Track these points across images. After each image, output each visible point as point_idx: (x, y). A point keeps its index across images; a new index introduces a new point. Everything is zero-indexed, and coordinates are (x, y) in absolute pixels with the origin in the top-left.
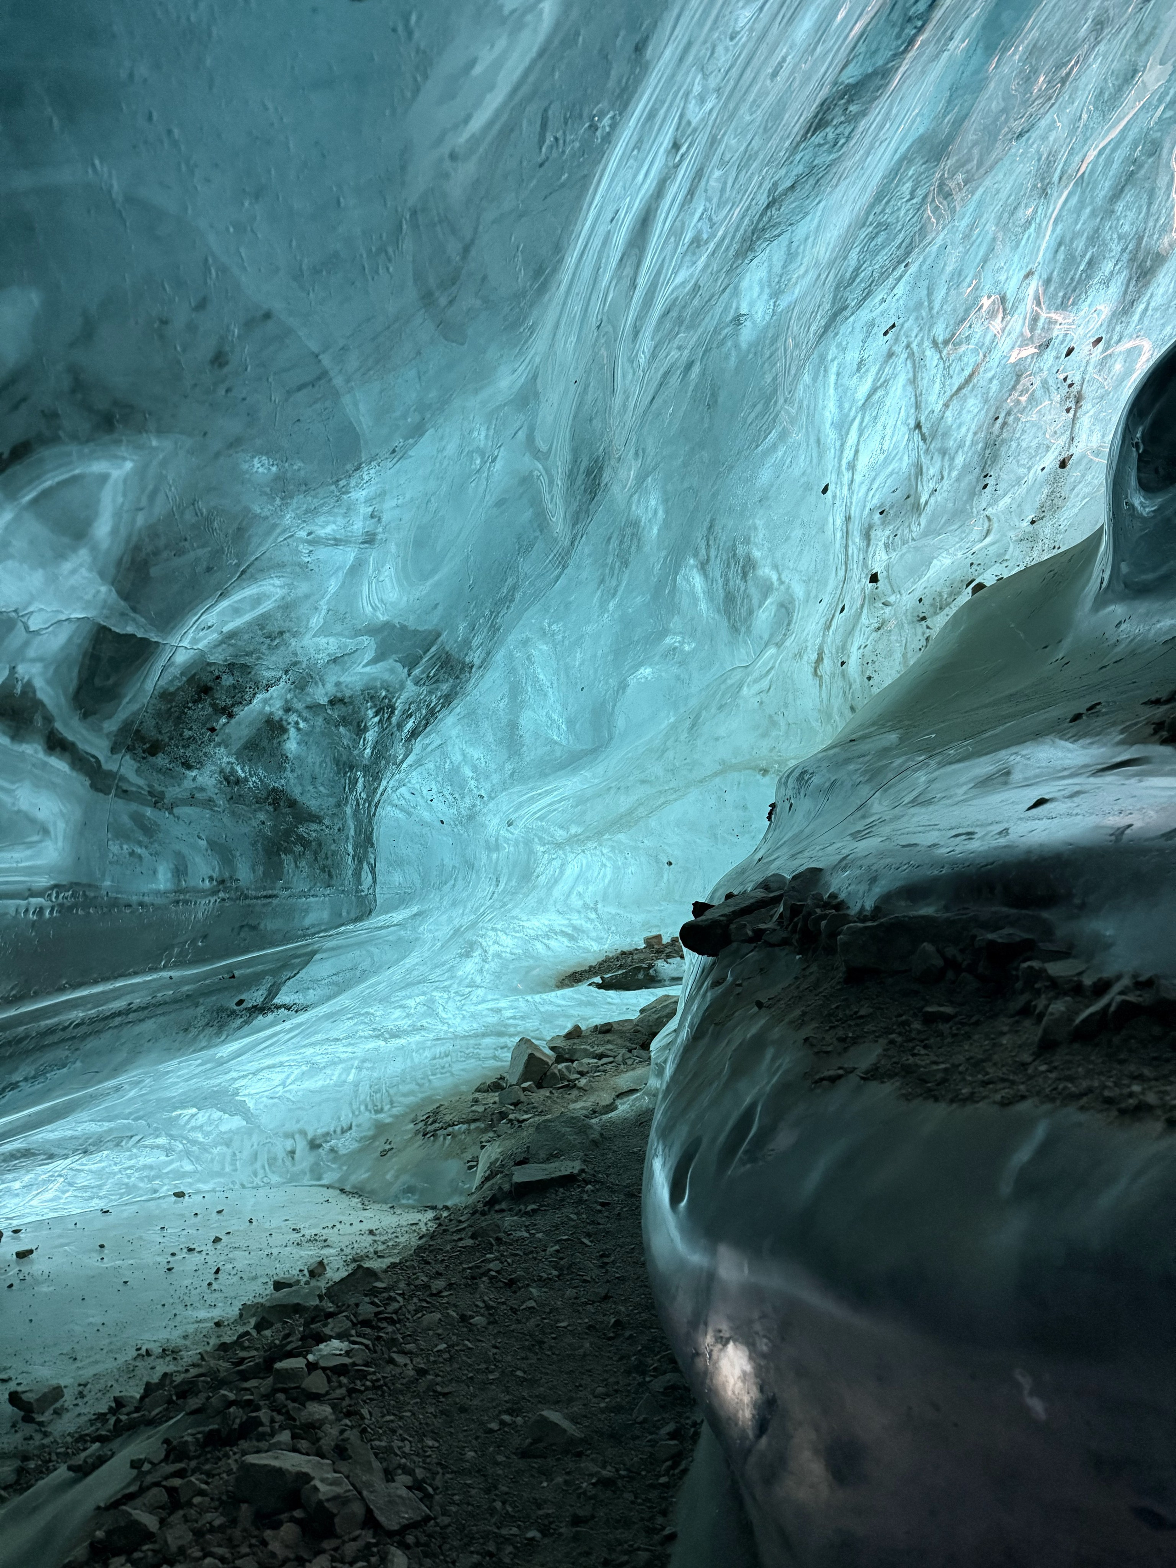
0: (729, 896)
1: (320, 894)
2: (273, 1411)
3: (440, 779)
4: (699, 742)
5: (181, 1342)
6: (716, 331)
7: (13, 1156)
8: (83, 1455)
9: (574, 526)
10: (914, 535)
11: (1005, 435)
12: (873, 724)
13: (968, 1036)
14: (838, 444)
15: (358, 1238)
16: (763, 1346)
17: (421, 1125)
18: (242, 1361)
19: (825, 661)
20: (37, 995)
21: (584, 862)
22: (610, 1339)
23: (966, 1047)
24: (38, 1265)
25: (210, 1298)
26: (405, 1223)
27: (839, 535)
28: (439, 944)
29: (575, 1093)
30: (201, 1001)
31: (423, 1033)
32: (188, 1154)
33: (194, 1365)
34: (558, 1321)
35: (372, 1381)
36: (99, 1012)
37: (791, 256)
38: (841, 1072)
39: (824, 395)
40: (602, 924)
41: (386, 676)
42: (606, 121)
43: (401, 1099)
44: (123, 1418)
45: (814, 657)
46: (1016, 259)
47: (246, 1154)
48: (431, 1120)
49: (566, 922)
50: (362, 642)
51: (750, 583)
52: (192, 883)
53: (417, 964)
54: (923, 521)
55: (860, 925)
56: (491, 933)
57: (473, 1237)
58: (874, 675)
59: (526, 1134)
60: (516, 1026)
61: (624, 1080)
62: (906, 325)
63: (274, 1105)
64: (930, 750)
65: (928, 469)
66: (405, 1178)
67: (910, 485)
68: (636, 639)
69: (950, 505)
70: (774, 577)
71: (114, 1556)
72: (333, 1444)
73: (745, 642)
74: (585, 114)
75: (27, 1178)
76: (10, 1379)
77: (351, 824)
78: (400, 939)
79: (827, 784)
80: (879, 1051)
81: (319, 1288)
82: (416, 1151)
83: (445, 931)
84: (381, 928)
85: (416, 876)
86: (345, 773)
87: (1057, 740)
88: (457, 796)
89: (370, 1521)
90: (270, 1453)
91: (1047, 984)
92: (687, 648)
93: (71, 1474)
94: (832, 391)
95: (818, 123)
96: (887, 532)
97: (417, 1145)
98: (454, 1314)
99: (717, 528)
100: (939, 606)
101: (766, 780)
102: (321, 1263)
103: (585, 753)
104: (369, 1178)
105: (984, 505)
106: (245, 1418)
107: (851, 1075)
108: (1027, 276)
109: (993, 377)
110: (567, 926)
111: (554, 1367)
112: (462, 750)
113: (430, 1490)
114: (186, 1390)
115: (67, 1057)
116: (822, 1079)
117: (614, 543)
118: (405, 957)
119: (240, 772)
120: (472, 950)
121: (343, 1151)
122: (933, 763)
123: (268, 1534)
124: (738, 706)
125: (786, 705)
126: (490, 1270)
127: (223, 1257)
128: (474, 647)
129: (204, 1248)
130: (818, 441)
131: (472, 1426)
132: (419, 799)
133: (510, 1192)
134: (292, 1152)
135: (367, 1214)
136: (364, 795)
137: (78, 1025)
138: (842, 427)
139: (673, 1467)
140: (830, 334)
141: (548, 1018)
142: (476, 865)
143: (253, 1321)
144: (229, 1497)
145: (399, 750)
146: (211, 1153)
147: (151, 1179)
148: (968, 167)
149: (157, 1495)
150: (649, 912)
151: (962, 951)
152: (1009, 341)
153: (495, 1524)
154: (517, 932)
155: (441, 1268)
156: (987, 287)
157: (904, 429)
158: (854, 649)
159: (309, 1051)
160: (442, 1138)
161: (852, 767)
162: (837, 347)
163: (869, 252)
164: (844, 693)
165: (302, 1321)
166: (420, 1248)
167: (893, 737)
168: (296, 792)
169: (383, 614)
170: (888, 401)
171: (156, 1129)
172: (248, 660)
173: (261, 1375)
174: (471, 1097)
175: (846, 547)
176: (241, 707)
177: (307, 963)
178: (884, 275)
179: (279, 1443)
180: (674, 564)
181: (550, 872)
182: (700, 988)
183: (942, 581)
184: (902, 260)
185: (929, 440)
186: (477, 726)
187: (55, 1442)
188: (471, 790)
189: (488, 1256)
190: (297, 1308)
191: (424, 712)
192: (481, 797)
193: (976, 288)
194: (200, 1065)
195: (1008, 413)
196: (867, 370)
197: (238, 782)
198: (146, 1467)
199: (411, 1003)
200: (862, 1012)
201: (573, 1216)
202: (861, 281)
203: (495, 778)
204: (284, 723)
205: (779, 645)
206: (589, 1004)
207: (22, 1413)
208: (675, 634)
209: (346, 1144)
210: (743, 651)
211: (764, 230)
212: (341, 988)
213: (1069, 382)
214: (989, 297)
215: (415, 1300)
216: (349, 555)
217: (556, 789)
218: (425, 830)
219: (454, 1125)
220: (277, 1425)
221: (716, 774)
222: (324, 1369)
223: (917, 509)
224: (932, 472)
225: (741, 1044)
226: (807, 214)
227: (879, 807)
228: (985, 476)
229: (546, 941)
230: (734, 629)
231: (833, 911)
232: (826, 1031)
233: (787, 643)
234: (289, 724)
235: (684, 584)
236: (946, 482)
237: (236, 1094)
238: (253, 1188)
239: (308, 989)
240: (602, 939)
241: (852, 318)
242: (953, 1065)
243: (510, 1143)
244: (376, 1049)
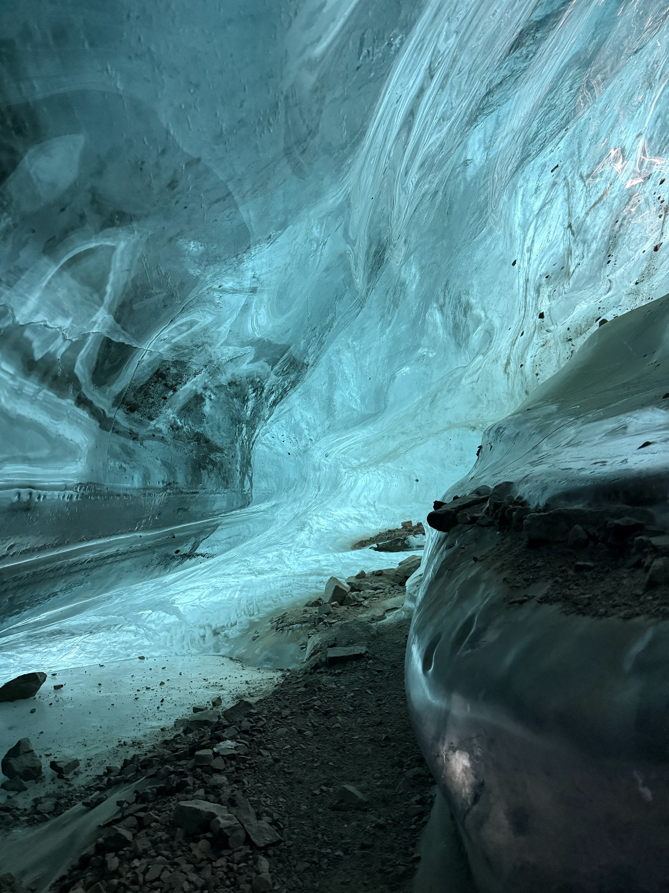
0: (456, 498)
1: (222, 492)
2: (194, 778)
3: (288, 429)
4: (436, 411)
5: (143, 738)
6: (453, 170)
7: (52, 633)
8: (91, 797)
9: (369, 282)
10: (566, 290)
11: (621, 231)
12: (542, 400)
13: (602, 579)
14: (522, 236)
15: (240, 685)
16: (478, 753)
17: (275, 623)
18: (178, 749)
19: (511, 364)
20: (68, 544)
21: (368, 478)
22: (382, 747)
23: (602, 585)
24: (66, 694)
25: (159, 715)
26: (266, 678)
27: (521, 290)
28: (286, 523)
29: (361, 609)
30: (156, 550)
31: (276, 572)
32: (147, 635)
33: (150, 752)
34: (353, 736)
35: (249, 764)
36: (101, 555)
37: (498, 124)
38: (526, 598)
39: (515, 207)
40: (377, 514)
41: (260, 370)
42: (397, 41)
43: (264, 609)
44: (112, 778)
45: (505, 361)
46: (632, 126)
47: (178, 636)
48: (280, 621)
49: (357, 512)
50: (247, 350)
51: (468, 318)
52: (152, 484)
53: (273, 534)
54: (571, 282)
55: (537, 514)
56: (315, 518)
57: (306, 686)
58: (540, 373)
59: (335, 631)
60: (328, 570)
61: (389, 603)
62: (565, 166)
63: (194, 610)
64: (577, 415)
65: (575, 251)
66: (265, 653)
67: (564, 261)
68: (401, 350)
69: (587, 273)
70: (483, 314)
71: (109, 853)
72: (228, 797)
73: (465, 353)
74: (386, 37)
75: (60, 646)
76: (51, 755)
77: (239, 454)
78: (265, 519)
79: (514, 435)
80: (548, 587)
81: (218, 712)
82: (272, 638)
83: (289, 516)
84: (254, 513)
85: (274, 484)
86: (236, 425)
87: (655, 408)
88: (297, 439)
89: (248, 841)
90: (193, 801)
91: (651, 549)
92: (431, 355)
93: (84, 807)
94: (519, 205)
95: (516, 45)
96: (550, 289)
97: (273, 634)
98: (295, 729)
99: (450, 286)
100: (580, 333)
101: (475, 433)
102: (219, 698)
103: (370, 416)
104: (246, 652)
105: (608, 273)
106: (179, 781)
107: (532, 600)
108: (638, 136)
109: (616, 197)
110: (358, 515)
111: (351, 761)
112: (301, 413)
113: (282, 826)
114: (146, 764)
115: (83, 579)
116: (514, 602)
117: (391, 293)
118: (267, 529)
119: (179, 423)
120: (304, 527)
121: (231, 637)
122: (579, 422)
123: (192, 845)
124: (459, 390)
125: (487, 390)
126: (315, 705)
127: (165, 693)
128: (309, 354)
129: (155, 688)
130: (511, 235)
131: (305, 792)
132: (277, 441)
133: (326, 662)
134: (204, 636)
135: (244, 672)
136: (246, 438)
137: (89, 562)
138: (525, 227)
139: (418, 820)
140: (520, 171)
141: (346, 566)
142: (308, 478)
143: (182, 729)
144: (171, 824)
145: (266, 412)
146: (159, 635)
147: (126, 649)
148: (605, 71)
149: (132, 821)
150: (405, 508)
151: (599, 530)
152: (626, 176)
153: (318, 846)
154: (330, 517)
155: (287, 703)
156: (614, 142)
157: (562, 228)
158: (528, 357)
159: (214, 580)
160: (286, 631)
161: (528, 425)
162: (523, 179)
163: (544, 122)
164: (522, 383)
165: (210, 730)
166: (275, 692)
167: (554, 407)
168: (209, 435)
169: (258, 333)
170: (552, 211)
171: (129, 621)
172: (185, 359)
173: (188, 758)
174: (303, 609)
175: (526, 297)
176: (180, 386)
177: (214, 531)
178: (553, 135)
179: (198, 795)
180: (425, 308)
181: (348, 484)
182: (438, 550)
183: (581, 318)
184: (563, 127)
185: (576, 234)
186: (310, 399)
187: (75, 790)
188: (305, 436)
189: (314, 697)
190: (206, 723)
191: (280, 390)
192: (311, 440)
193: (607, 144)
194: (153, 586)
195: (624, 219)
196: (541, 193)
197: (178, 428)
198: (125, 805)
199: (270, 555)
200: (538, 564)
201: (362, 678)
202: (539, 140)
203: (319, 430)
204: (203, 396)
205: (484, 354)
206: (369, 559)
207: (57, 774)
208: (424, 347)
209: (233, 633)
210: (463, 358)
211: (483, 109)
212: (232, 546)
213: (661, 199)
214: (615, 149)
215: (273, 720)
216: (241, 299)
217: (353, 436)
218: (280, 458)
219: (293, 624)
220: (197, 786)
221: (445, 430)
222: (223, 756)
223: (568, 275)
224: (577, 253)
225: (464, 581)
226: (509, 99)
227: (546, 447)
228: (609, 256)
229: (345, 523)
230: (459, 345)
231: (520, 506)
232: (517, 575)
233: (489, 353)
234: (206, 396)
235: (430, 318)
236: (585, 259)
237: (173, 603)
238: (182, 655)
239: (214, 545)
240: (377, 522)
241: (533, 162)
242: (594, 596)
243: (325, 635)
244: (250, 581)
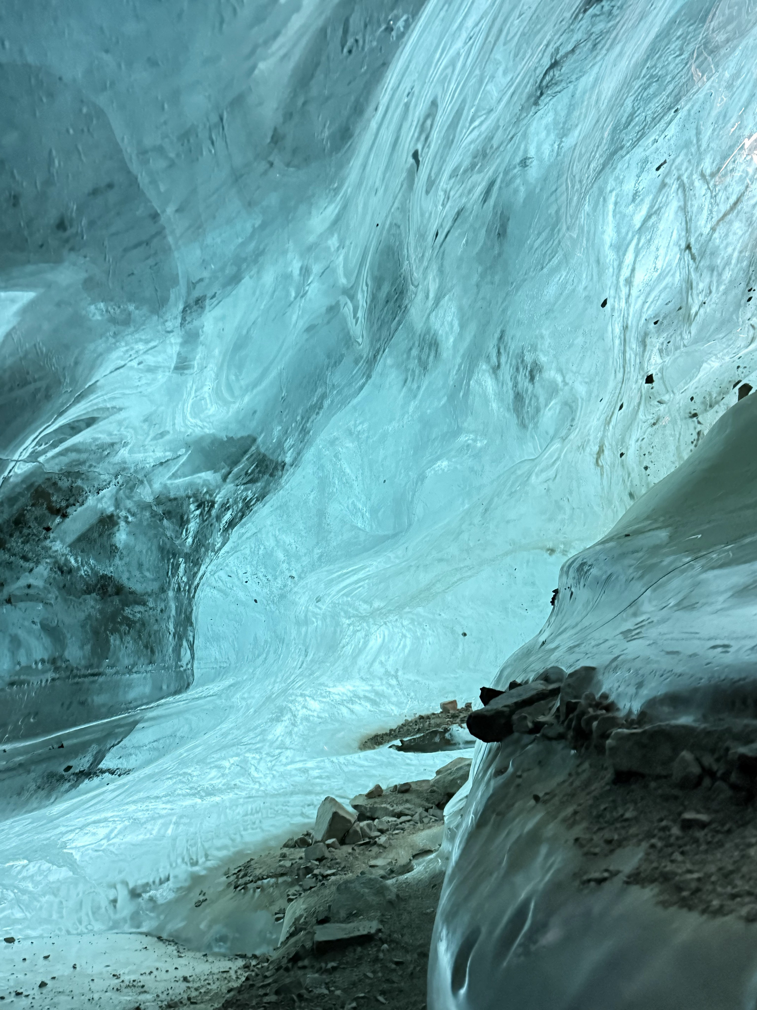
0: (513, 685)
1: (142, 670)
3: (255, 562)
4: (492, 525)
6: (506, 172)
9: (377, 341)
10: (686, 342)
12: (648, 518)
13: (721, 844)
14: (616, 264)
15: (173, 985)
17: (232, 878)
19: (606, 452)
21: (386, 633)
23: (719, 856)
26: (217, 971)
27: (617, 342)
28: (252, 710)
29: (375, 849)
30: (33, 767)
31: (236, 791)
32: (18, 902)
37: (571, 108)
38: (606, 875)
39: (603, 222)
40: (402, 690)
42: (401, 24)
43: (215, 853)
45: (596, 449)
47: (72, 902)
48: (242, 873)
49: (369, 688)
51: (537, 384)
53: (232, 729)
54: (694, 329)
55: (626, 731)
56: (300, 699)
57: (277, 993)
58: (649, 465)
59: (329, 892)
60: (322, 785)
61: (420, 840)
62: (677, 161)
63: (99, 857)
64: (696, 552)
65: (698, 284)
66: (217, 927)
67: (682, 298)
68: (434, 436)
69: (718, 315)
70: (559, 379)
73: (533, 437)
74: (382, 19)
77: (173, 605)
78: (216, 707)
79: (604, 577)
80: (641, 855)
82: (227, 903)
83: (258, 698)
84: (199, 699)
85: (231, 651)
86: (169, 560)
88: (269, 577)
92: (479, 444)
94: (610, 218)
96: (661, 340)
97: (229, 896)
99: (507, 339)
100: (710, 405)
101: (552, 562)
103: (387, 538)
104: (184, 928)
105: (749, 315)
107: (615, 878)
110: (370, 692)
112: (275, 536)
116: (589, 881)
117: (414, 352)
118: (222, 722)
119: (73, 561)
120: (282, 715)
121: (160, 901)
122: (698, 565)
124: (527, 492)
125: (571, 492)
127: (49, 1002)
128: (286, 449)
129: (30, 992)
130: (598, 262)
132: (236, 580)
133: (312, 949)
134: (115, 901)
135: (182, 961)
136: (185, 579)
138: (620, 249)
140: (608, 170)
141: (351, 778)
142: (287, 639)
145: (217, 538)
146: (39, 901)
150: (445, 679)
151: (718, 760)
154: (324, 697)
156: (749, 127)
157: (676, 249)
158: (632, 442)
159: (132, 808)
160: (251, 891)
161: (626, 562)
162: (615, 180)
163: (643, 100)
164: (624, 481)
166: (229, 1002)
167: (663, 534)
168: (124, 580)
170: (662, 226)
172: (82, 468)
174: (279, 852)
175: (624, 352)
176: (74, 508)
177: (131, 731)
178: (656, 120)
180: (468, 373)
181: (354, 642)
182: (485, 772)
183: (711, 382)
184: (672, 106)
185: (698, 259)
186: (288, 516)
188: (282, 572)
191: (240, 505)
192: (292, 577)
193: (738, 130)
194: (29, 824)
196: (642, 200)
197: (70, 571)
199: (226, 764)
200: (628, 815)
201: (370, 975)
202: (635, 125)
203: (305, 561)
204: (115, 518)
205: (564, 439)
206: (389, 764)
208: (469, 432)
209: (163, 894)
210: (530, 444)
211: (547, 87)
212: (161, 753)
214: (750, 136)
218: (240, 608)
219: (263, 879)
221: (506, 554)
223: (688, 319)
224: (701, 286)
225: (518, 838)
226: (585, 73)
227: (648, 606)
228: (750, 290)
229: (350, 706)
230: (523, 426)
231: (604, 712)
232: (595, 833)
233: (572, 437)
234: (119, 518)
235: (477, 387)
236: (714, 295)
237: (64, 846)
238: (78, 934)
239: (131, 754)
240: (402, 703)
241: (628, 156)
242: (706, 874)
243: (313, 900)
244: (193, 806)
